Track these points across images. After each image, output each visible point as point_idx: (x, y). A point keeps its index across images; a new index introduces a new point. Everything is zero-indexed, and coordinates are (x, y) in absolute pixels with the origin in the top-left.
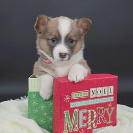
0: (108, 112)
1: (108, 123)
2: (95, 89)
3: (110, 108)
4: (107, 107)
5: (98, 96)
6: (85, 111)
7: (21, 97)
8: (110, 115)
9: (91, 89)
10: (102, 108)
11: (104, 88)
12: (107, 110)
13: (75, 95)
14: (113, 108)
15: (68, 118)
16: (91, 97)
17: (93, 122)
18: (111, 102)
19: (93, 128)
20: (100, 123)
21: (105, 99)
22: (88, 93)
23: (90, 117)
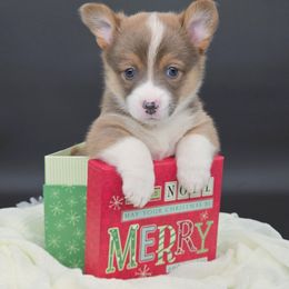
0: (200, 230)
1: (198, 252)
3: (204, 222)
4: (199, 221)
5: (180, 197)
7: (32, 199)
8: (203, 237)
9: (167, 185)
10: (187, 222)
12: (198, 225)
14: (210, 223)
15: (117, 243)
16: (167, 199)
17: (168, 250)
18: (208, 210)
19: (167, 263)
20: (182, 251)
21: (194, 203)
23: (161, 241)
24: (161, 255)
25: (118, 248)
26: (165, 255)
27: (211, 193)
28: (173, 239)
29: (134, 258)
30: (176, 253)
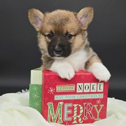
0: (96, 109)
1: (96, 120)
2: (82, 84)
3: (99, 105)
4: (96, 104)
5: (85, 91)
6: (71, 105)
7: (23, 90)
8: (98, 112)
9: (78, 84)
11: (92, 84)
12: (95, 106)
13: (59, 88)
14: (102, 106)
15: (52, 110)
16: (78, 91)
17: (79, 117)
18: (101, 99)
19: (78, 123)
20: (87, 118)
21: (93, 95)
24: (75, 118)
25: (52, 112)
26: (78, 119)
27: (102, 91)
28: (81, 111)
29: (61, 118)
30: (83, 119)
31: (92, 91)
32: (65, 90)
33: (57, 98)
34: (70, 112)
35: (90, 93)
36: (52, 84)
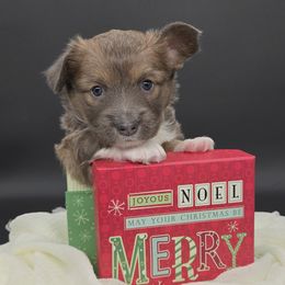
0: (228, 243)
2: (190, 187)
3: (234, 234)
4: (227, 232)
5: (199, 203)
6: (165, 239)
8: (234, 252)
9: (180, 188)
10: (211, 233)
11: (215, 185)
12: (226, 238)
13: (134, 201)
14: (241, 236)
16: (180, 205)
17: (187, 265)
18: (238, 220)
19: (188, 280)
20: (206, 268)
21: (219, 211)
22: (171, 195)
23: (178, 254)
24: (178, 270)
25: (123, 260)
26: (185, 270)
27: (240, 199)
28: (193, 252)
29: (144, 272)
30: (199, 270)
31: (215, 202)
32: (150, 203)
33: (131, 223)
34: (165, 255)
35: (211, 207)
36: (117, 191)
